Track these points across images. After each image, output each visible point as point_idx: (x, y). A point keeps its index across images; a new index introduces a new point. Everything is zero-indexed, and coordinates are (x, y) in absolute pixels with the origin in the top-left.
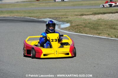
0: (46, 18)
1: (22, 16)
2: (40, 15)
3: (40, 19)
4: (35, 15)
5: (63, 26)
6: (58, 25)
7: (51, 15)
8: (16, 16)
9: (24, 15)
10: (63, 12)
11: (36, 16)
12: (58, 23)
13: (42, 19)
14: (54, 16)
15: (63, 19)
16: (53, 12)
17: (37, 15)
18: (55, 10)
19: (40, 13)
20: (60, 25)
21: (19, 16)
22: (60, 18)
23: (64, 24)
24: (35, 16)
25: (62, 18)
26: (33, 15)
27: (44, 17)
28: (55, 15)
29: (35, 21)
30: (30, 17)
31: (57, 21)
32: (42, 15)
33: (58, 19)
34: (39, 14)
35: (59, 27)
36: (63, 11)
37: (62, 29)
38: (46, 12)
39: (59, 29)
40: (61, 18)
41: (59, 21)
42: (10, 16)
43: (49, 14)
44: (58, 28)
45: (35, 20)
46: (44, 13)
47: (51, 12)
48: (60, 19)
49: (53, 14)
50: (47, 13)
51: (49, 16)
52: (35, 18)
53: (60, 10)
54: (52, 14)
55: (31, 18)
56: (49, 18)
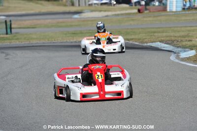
0: (155, 42)
2: (144, 37)
3: (146, 44)
4: (136, 37)
5: (184, 55)
6: (175, 53)
7: (164, 37)
10: (183, 31)
11: (139, 39)
12: (176, 49)
13: (148, 44)
14: (168, 38)
15: (184, 43)
16: (166, 32)
17: (140, 36)
18: (170, 28)
19: (146, 34)
20: (178, 53)
22: (178, 41)
23: (185, 51)
24: (136, 39)
25: (182, 41)
26: (133, 37)
27: (152, 40)
28: (171, 36)
29: (138, 46)
30: (128, 40)
31: (173, 46)
32: (148, 37)
33: (175, 42)
34: (144, 35)
35: (178, 57)
36: (183, 29)
37: (183, 59)
38: (155, 32)
39: (177, 61)
40: (180, 42)
41: (178, 47)
43: (160, 34)
44: (176, 58)
46: (152, 34)
47: (163, 32)
48: (178, 43)
49: (168, 34)
50: (156, 34)
51: (160, 39)
52: (136, 42)
53: (179, 28)
54: (164, 34)
55: (131, 42)
56: (160, 42)
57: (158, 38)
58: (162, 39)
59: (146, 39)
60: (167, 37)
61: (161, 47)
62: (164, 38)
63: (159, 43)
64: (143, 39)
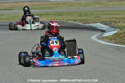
0: (96, 23)
1: (63, 20)
3: (87, 25)
8: (56, 20)
9: (67, 19)
11: (85, 20)
13: (90, 25)
21: (59, 19)
24: (82, 20)
30: (75, 21)
42: (48, 19)
45: (80, 25)
56: (101, 23)
57: (101, 19)
58: (104, 20)
59: (90, 20)
60: (110, 18)
61: (99, 27)
62: (106, 20)
63: (99, 24)
64: (88, 20)
